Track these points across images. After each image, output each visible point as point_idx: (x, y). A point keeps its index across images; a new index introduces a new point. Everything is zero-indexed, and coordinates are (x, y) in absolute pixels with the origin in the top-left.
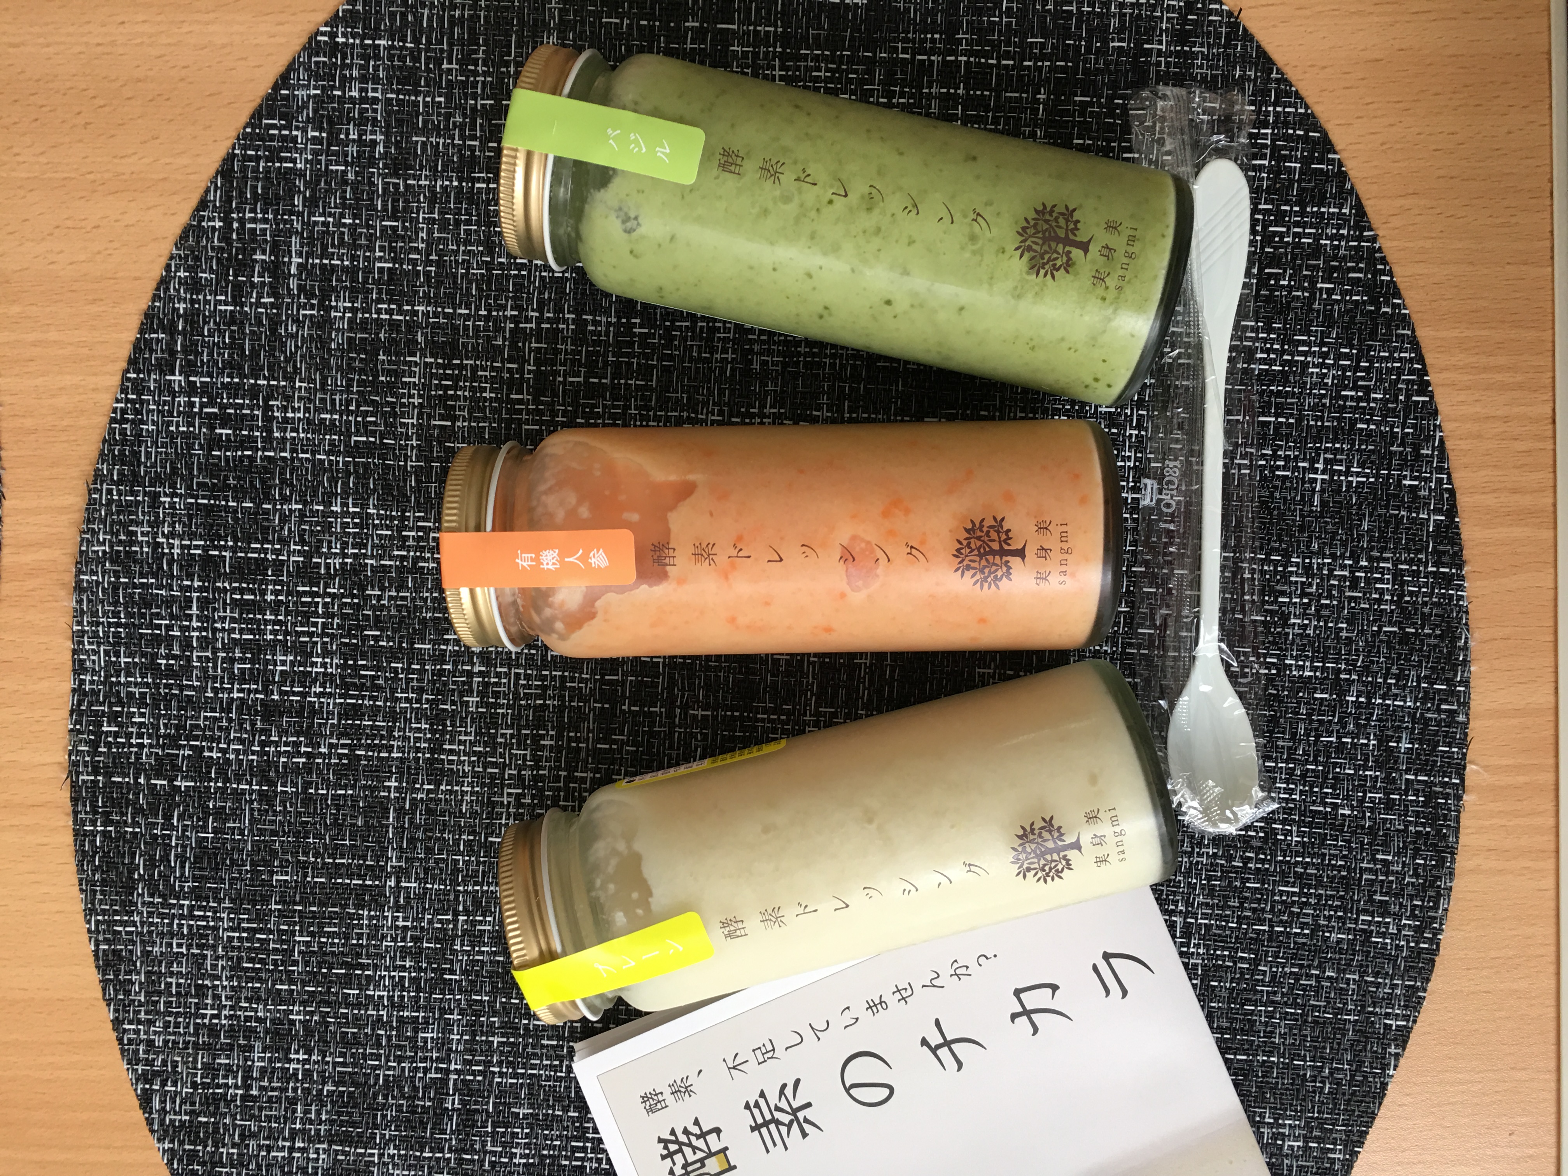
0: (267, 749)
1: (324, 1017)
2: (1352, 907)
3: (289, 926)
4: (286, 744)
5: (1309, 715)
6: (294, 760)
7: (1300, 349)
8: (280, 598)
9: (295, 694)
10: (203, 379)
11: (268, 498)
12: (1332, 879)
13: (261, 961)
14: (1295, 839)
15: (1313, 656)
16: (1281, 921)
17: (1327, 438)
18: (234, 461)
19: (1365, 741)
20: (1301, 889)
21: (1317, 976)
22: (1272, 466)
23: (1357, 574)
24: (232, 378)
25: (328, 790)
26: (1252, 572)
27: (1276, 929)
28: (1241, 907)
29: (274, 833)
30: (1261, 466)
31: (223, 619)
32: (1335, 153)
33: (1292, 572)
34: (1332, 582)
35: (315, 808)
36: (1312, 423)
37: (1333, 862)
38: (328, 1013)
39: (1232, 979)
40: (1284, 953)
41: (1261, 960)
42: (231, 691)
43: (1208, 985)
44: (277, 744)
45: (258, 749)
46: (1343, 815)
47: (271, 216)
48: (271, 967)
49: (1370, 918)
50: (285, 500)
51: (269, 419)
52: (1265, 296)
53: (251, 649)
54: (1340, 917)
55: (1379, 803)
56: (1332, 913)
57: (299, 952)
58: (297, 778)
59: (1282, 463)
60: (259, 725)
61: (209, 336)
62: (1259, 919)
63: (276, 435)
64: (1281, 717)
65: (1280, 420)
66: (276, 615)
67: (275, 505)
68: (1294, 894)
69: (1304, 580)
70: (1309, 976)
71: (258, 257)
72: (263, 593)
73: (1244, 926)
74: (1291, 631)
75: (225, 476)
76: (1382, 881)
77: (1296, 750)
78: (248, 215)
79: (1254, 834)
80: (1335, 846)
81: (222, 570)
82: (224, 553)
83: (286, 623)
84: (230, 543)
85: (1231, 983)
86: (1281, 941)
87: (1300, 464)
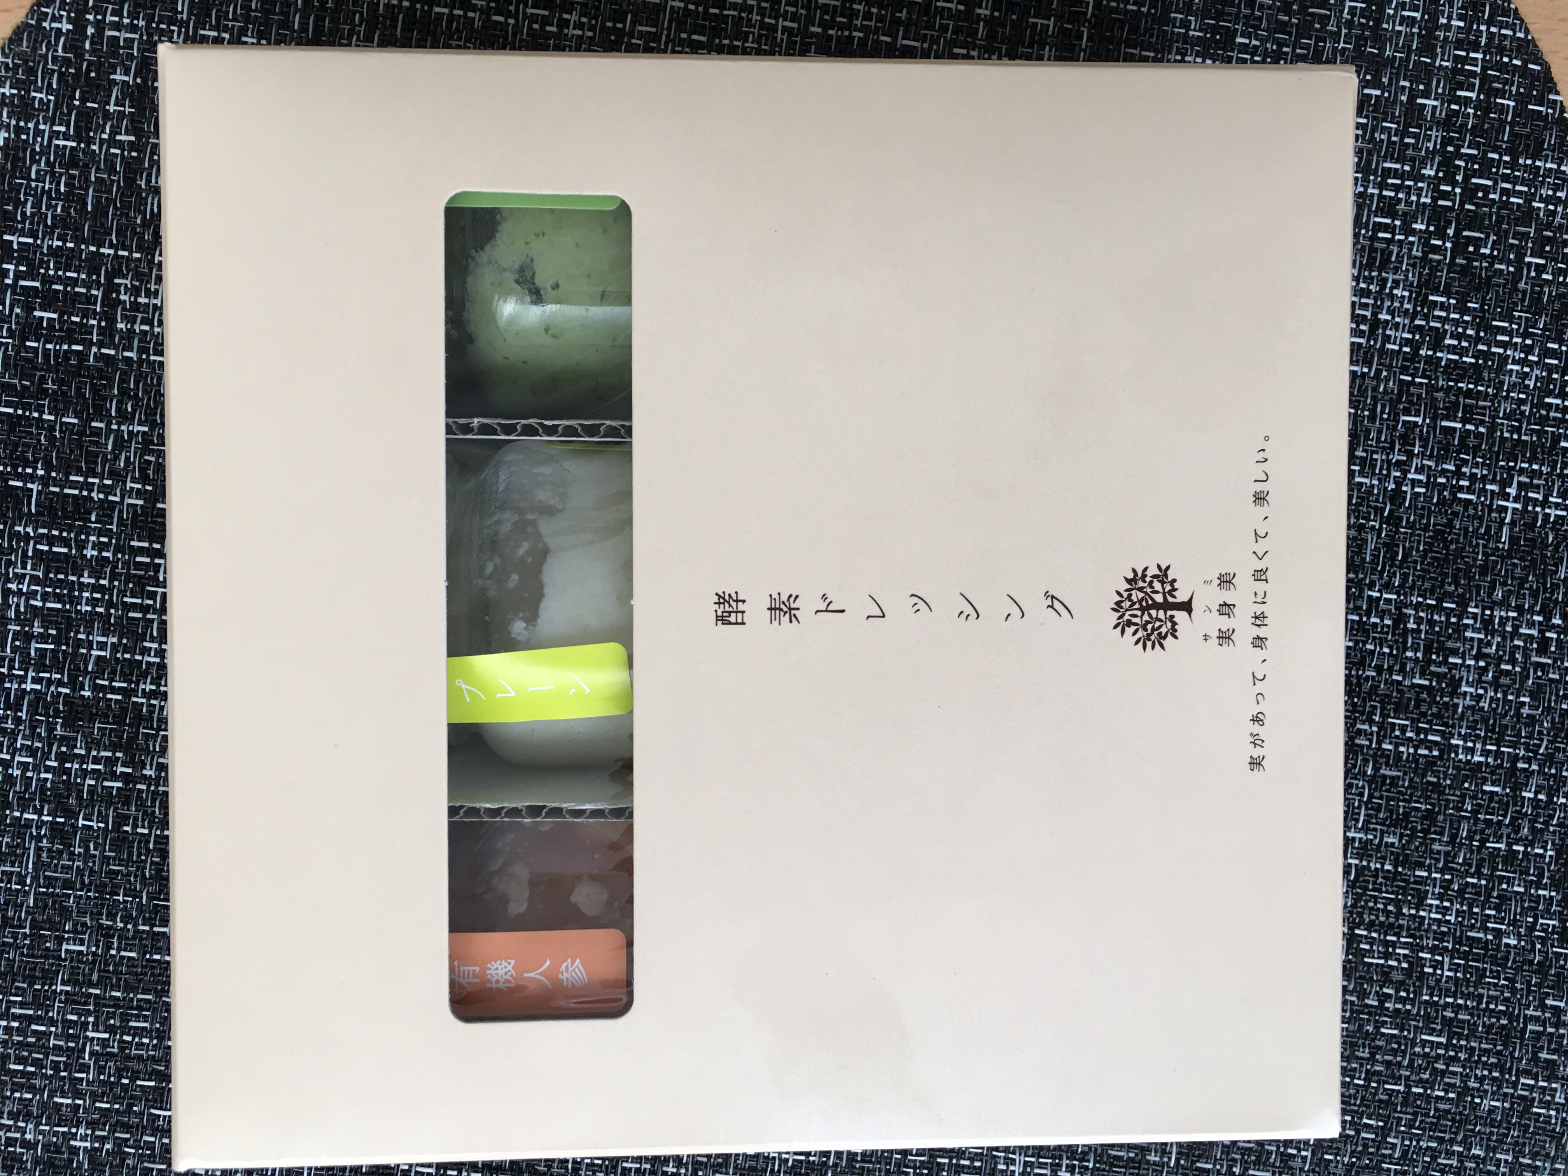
0: (68, 765)
1: (120, 1146)
2: (1511, 1068)
3: (80, 1015)
4: (96, 760)
5: (1475, 812)
6: (106, 784)
7: (1499, 338)
8: (105, 554)
9: (114, 690)
10: (22, 240)
11: (101, 413)
12: (1489, 1028)
13: (36, 1063)
14: (1447, 973)
15: (1486, 737)
16: (1421, 1079)
17: (1524, 456)
18: (56, 357)
19: (1541, 851)
20: (1449, 1039)
21: (1460, 1154)
22: (1453, 486)
23: (1548, 634)
24: (65, 241)
25: (150, 828)
26: (1419, 621)
27: (1414, 1090)
28: (1372, 1059)
29: (68, 884)
30: (1440, 484)
31: (20, 578)
32: (1557, 93)
33: (1467, 626)
34: (1516, 642)
35: (130, 854)
36: (1506, 435)
37: (1492, 1006)
38: (127, 1140)
39: (1353, 1152)
40: (1421, 1122)
41: (1391, 1130)
42: (22, 680)
43: (1321, 1159)
44: (83, 759)
45: (55, 764)
46: (1507, 945)
47: (142, 23)
48: (50, 1072)
49: (1532, 1082)
50: (124, 417)
51: (111, 304)
52: (1461, 265)
53: (57, 623)
54: (1495, 1079)
55: (1553, 933)
56: (1486, 1073)
57: (92, 1053)
58: (108, 809)
59: (1466, 483)
60: (59, 731)
61: (37, 180)
62: (1393, 1076)
63: (120, 326)
64: (1439, 813)
65: (1468, 427)
66: (98, 579)
67: (109, 424)
68: (1439, 1045)
69: (1482, 636)
70: (1450, 1154)
71: (118, 77)
72: (81, 546)
73: (1374, 1085)
74: (1461, 702)
75: (42, 377)
76: (1551, 1034)
77: (1455, 857)
78: (109, 18)
79: (1395, 963)
80: (1496, 985)
81: (26, 510)
82: (29, 486)
83: (111, 589)
84: (41, 472)
85: (1351, 1157)
86: (1419, 1107)
87: (1488, 487)
